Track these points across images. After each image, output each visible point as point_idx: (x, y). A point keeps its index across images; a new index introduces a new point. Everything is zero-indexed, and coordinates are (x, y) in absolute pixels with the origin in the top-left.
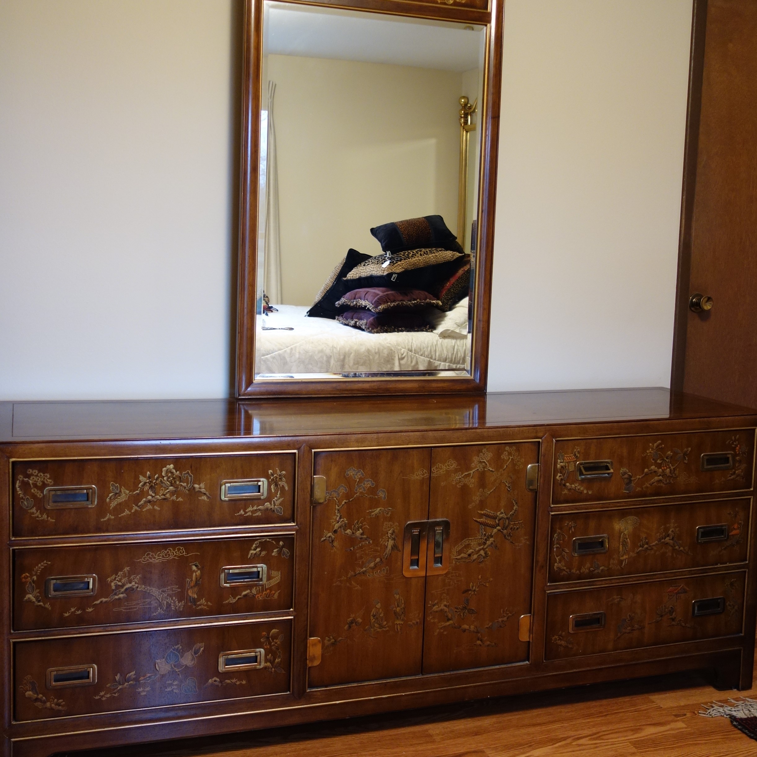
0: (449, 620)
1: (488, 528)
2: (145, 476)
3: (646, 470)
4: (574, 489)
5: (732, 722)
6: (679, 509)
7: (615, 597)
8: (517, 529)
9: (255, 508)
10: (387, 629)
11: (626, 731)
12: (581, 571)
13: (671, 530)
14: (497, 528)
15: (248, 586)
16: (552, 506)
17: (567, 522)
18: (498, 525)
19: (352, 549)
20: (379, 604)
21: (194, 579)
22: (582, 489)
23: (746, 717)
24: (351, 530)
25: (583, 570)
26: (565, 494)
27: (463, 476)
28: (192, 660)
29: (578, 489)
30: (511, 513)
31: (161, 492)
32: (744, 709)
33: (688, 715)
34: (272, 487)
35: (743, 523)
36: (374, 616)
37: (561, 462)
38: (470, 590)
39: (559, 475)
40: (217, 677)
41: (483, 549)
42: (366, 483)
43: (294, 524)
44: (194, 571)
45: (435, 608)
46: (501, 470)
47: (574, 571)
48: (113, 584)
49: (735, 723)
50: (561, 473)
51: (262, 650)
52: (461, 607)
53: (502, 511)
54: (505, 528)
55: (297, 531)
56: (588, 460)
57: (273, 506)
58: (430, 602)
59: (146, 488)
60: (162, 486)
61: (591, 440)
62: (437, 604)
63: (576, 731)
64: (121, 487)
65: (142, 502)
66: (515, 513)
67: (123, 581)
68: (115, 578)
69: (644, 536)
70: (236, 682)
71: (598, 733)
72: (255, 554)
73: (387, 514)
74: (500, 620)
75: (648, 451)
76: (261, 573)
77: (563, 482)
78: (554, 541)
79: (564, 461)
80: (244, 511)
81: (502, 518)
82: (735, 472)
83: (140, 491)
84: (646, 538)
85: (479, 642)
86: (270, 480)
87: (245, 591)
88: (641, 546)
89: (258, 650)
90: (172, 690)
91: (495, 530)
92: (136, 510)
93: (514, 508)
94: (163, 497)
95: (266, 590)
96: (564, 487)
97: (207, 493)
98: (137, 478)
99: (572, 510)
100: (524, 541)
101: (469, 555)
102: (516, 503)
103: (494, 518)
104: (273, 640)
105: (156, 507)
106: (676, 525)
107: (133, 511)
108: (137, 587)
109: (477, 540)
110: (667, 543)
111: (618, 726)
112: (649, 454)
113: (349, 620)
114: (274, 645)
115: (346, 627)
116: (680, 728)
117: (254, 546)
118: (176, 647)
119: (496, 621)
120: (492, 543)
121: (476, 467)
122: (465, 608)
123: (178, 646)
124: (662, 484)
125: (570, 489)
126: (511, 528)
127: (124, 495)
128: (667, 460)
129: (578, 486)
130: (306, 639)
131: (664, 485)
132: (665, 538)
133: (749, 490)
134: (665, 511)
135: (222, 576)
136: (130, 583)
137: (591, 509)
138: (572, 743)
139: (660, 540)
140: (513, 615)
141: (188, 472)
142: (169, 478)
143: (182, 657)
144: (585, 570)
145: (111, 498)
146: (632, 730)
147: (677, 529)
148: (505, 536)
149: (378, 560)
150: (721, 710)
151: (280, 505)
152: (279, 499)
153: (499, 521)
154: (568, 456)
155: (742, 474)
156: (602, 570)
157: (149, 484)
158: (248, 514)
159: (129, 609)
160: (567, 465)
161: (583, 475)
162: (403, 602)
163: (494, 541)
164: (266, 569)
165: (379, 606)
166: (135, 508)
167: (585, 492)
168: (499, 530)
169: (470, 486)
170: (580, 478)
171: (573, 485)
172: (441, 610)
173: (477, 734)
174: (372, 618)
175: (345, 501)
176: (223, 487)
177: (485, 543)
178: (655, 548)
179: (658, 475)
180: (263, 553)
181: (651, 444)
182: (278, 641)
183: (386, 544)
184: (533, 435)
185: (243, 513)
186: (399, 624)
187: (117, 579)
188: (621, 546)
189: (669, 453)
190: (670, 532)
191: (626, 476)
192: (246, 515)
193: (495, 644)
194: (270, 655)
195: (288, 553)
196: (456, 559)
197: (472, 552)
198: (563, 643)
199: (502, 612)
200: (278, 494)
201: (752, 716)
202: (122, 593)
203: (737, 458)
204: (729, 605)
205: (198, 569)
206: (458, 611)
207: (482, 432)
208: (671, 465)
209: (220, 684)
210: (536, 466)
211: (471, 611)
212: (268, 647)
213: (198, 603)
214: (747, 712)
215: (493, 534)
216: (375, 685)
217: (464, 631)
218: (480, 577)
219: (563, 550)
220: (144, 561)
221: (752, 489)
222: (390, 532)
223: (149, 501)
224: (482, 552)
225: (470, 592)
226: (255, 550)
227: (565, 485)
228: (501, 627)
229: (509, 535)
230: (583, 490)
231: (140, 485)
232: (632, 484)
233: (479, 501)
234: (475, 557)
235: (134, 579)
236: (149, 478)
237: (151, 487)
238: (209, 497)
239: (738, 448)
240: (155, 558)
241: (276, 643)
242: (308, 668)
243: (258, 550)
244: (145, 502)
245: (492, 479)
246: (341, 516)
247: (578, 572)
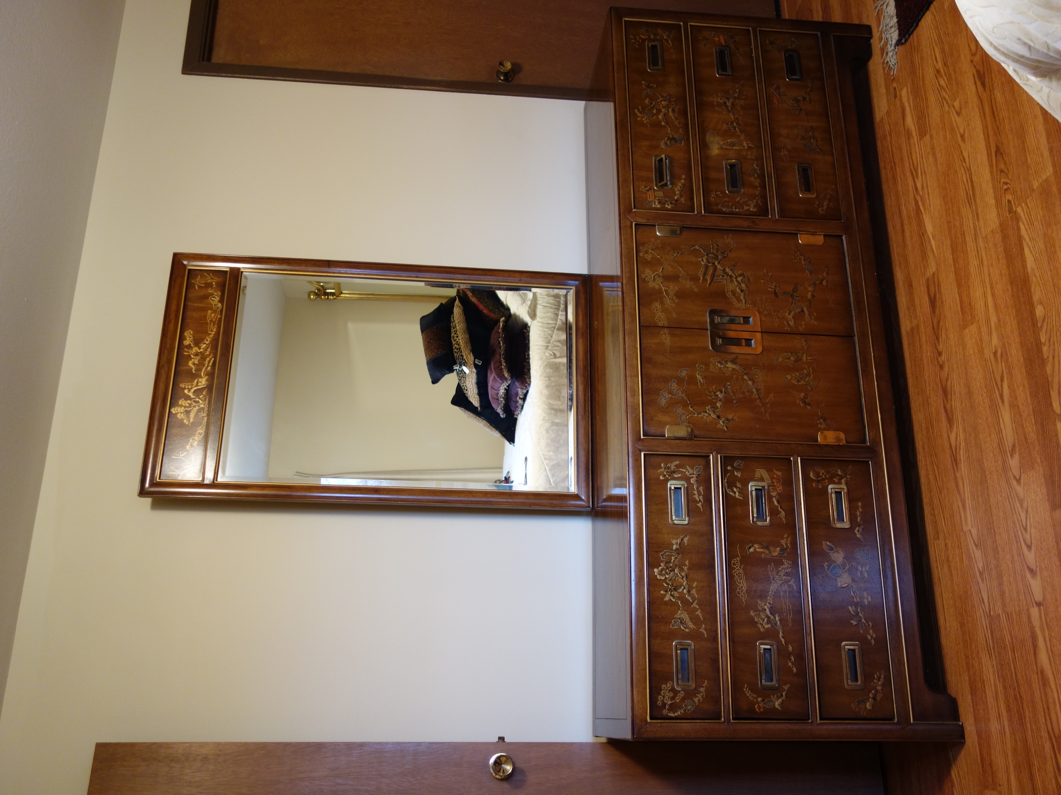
0: (803, 311)
1: (716, 274)
2: (665, 596)
3: (663, 124)
4: (680, 191)
5: (902, 44)
6: (699, 93)
7: (782, 154)
8: (717, 245)
9: (696, 492)
10: (811, 369)
11: (909, 144)
13: (720, 100)
14: (716, 264)
15: (769, 499)
16: (696, 212)
17: (711, 198)
18: (714, 264)
19: (735, 402)
20: (787, 376)
21: (762, 550)
22: (680, 184)
23: (897, 31)
24: (717, 402)
25: (757, 184)
26: (685, 200)
27: (667, 297)
28: (839, 553)
29: (680, 188)
30: (702, 252)
31: (680, 580)
32: (890, 32)
33: (895, 85)
34: (676, 476)
35: (713, 33)
36: (798, 381)
37: (655, 204)
38: (775, 290)
39: (666, 206)
40: (855, 528)
41: (736, 278)
42: (673, 388)
43: (711, 456)
44: (755, 550)
45: (792, 324)
46: (662, 260)
47: (757, 193)
48: (766, 626)
49: (903, 41)
50: (665, 204)
51: (830, 487)
52: (790, 299)
53: (700, 259)
54: (717, 257)
55: (718, 453)
56: (653, 178)
57: (694, 476)
58: (786, 328)
59: (676, 594)
60: (675, 580)
61: (635, 176)
62: (787, 322)
63: (909, 191)
64: (676, 618)
65: (689, 598)
66: (702, 248)
67: (763, 617)
68: (760, 624)
69: (725, 127)
70: (859, 511)
71: (911, 170)
72: (739, 492)
73: (702, 368)
74: (803, 262)
75: (645, 122)
76: (757, 487)
77: (673, 202)
78: (729, 211)
79: (654, 200)
80: (698, 502)
81: (707, 260)
82: (666, 40)
83: (679, 600)
84: (727, 124)
85: (824, 283)
86: (669, 478)
87: (774, 502)
88: (735, 129)
89: (829, 491)
90: (867, 571)
91: (719, 267)
92: (697, 604)
93: (698, 248)
94: (684, 579)
95: (773, 482)
96: (678, 202)
97: (681, 537)
98: (666, 603)
99: (700, 194)
100: (729, 240)
101: (742, 291)
102: (693, 246)
103: (707, 267)
104: (820, 477)
105: (694, 585)
106: (715, 96)
107: (698, 607)
108: (769, 603)
109: (728, 284)
110: (732, 104)
111: (905, 153)
112: (648, 121)
113: (802, 405)
114: (825, 476)
115: (809, 407)
116: (908, 92)
117: (731, 493)
118: (826, 567)
119: (804, 266)
120: (731, 270)
121: (659, 284)
122: (792, 296)
123: (825, 566)
124: (676, 109)
125: (680, 195)
126: (717, 251)
127: (682, 615)
128: (654, 103)
129: (677, 188)
130: (820, 446)
131: (677, 107)
132: (728, 106)
133: (682, 27)
134: (701, 106)
135: (759, 523)
136: (765, 610)
137: (699, 176)
138: (920, 195)
139: (729, 111)
140: (799, 251)
141: (661, 555)
142: (666, 573)
143: (835, 562)
144: (757, 182)
145: (685, 628)
146: (909, 138)
147: (719, 95)
148: (724, 257)
149: (746, 377)
150: (890, 54)
151: (693, 469)
152: (687, 470)
153: (709, 263)
154: (649, 197)
155: (667, 32)
156: (757, 166)
157: (672, 591)
158: (701, 499)
159: (790, 611)
160: (657, 198)
161: (667, 183)
162: (785, 354)
163: (729, 268)
164: (753, 482)
165: (789, 377)
166: (695, 605)
167: (683, 181)
168: (719, 263)
169: (677, 289)
170: (670, 186)
171: (677, 193)
172: (793, 318)
173: (910, 285)
174: (799, 384)
175: (690, 408)
176: (676, 522)
177: (731, 276)
178: (736, 116)
179: (667, 112)
180: (738, 485)
181: (639, 119)
182: (822, 472)
183: (731, 369)
184: (629, 230)
185: (700, 503)
186: (806, 358)
187: (761, 622)
188: (735, 148)
189: (646, 102)
190: (721, 101)
191: (668, 142)
192: (702, 501)
193: (826, 267)
194: (834, 479)
195: (738, 462)
196: (745, 303)
197: (739, 288)
198: (825, 204)
199: (796, 260)
200: (682, 470)
201: (896, 25)
202: (775, 618)
203: (652, 37)
204: (791, 46)
205: (753, 546)
206: (794, 302)
207: (626, 279)
208: (658, 100)
209: (862, 527)
210: (658, 228)
211: (795, 290)
212: (827, 481)
213: (785, 547)
214: (893, 30)
215: (722, 269)
216: (864, 381)
217: (813, 296)
218: (762, 281)
219: (738, 203)
220: (745, 597)
221: (682, 23)
222: (719, 365)
223: (689, 591)
224: (739, 279)
225: (777, 291)
226: (735, 493)
227: (676, 201)
228: (810, 262)
229: (723, 253)
230: (682, 183)
231: (674, 600)
232: (676, 136)
233: (691, 281)
234: (743, 285)
235: (762, 607)
236: (666, 591)
237: (675, 590)
238: (685, 536)
239: (643, 37)
240: (742, 587)
241: (823, 474)
242: (847, 444)
243: (735, 490)
244: (689, 595)
245: (670, 269)
246: (704, 412)
247: (759, 189)
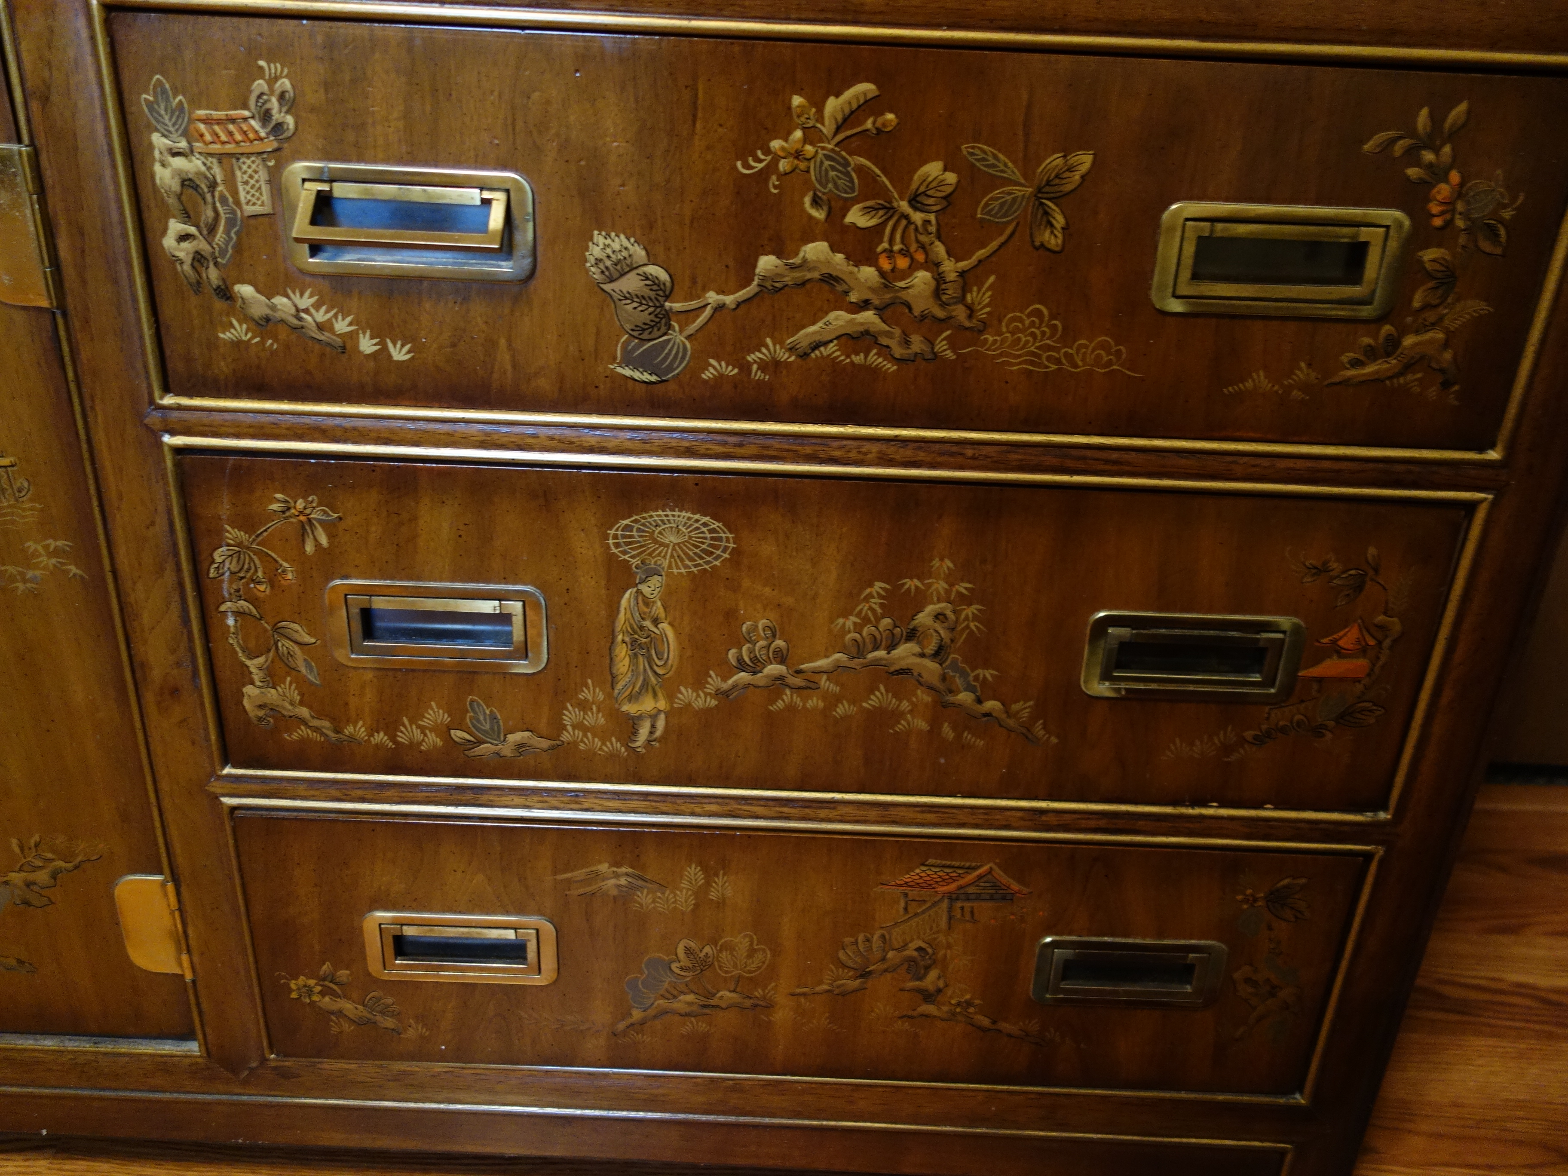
3: (767, 263)
4: (295, 322)
7: (604, 868)
12: (402, 739)
13: (930, 609)
16: (166, 400)
17: (279, 496)
22: (342, 326)
25: (408, 733)
26: (237, 344)
29: (320, 327)
35: (1396, 625)
37: (172, 153)
39: (175, 227)
47: (358, 730)
50: (187, 216)
56: (360, 160)
61: (363, 30)
69: (759, 617)
74: (16, 876)
75: (776, 144)
78: (218, 581)
79: (198, 145)
82: (1392, 345)
88: (742, 666)
96: (219, 305)
106: (963, 587)
110: (904, 672)
112: (784, 165)
124: (874, 359)
125: (268, 320)
128: (918, 217)
129: (317, 306)
131: (891, 367)
132: (891, 647)
139: (859, 650)
140: (76, 867)
144: (421, 734)
147: (971, 610)
154: (221, 114)
155: (1448, 355)
156: (520, 747)
160: (219, 171)
167: (367, 345)
171: (280, 302)
178: (823, 681)
179: (853, 298)
181: (797, 100)
189: (933, 169)
191: (631, 283)
198: (347, 1006)
199: (17, 850)
203: (1429, 255)
204: (1248, 980)
208: (940, 249)
219: (279, 631)
227: (225, 293)
228: (27, 903)
230: (352, 336)
232: (678, 337)
239: (1443, 191)
247: (380, 737)
